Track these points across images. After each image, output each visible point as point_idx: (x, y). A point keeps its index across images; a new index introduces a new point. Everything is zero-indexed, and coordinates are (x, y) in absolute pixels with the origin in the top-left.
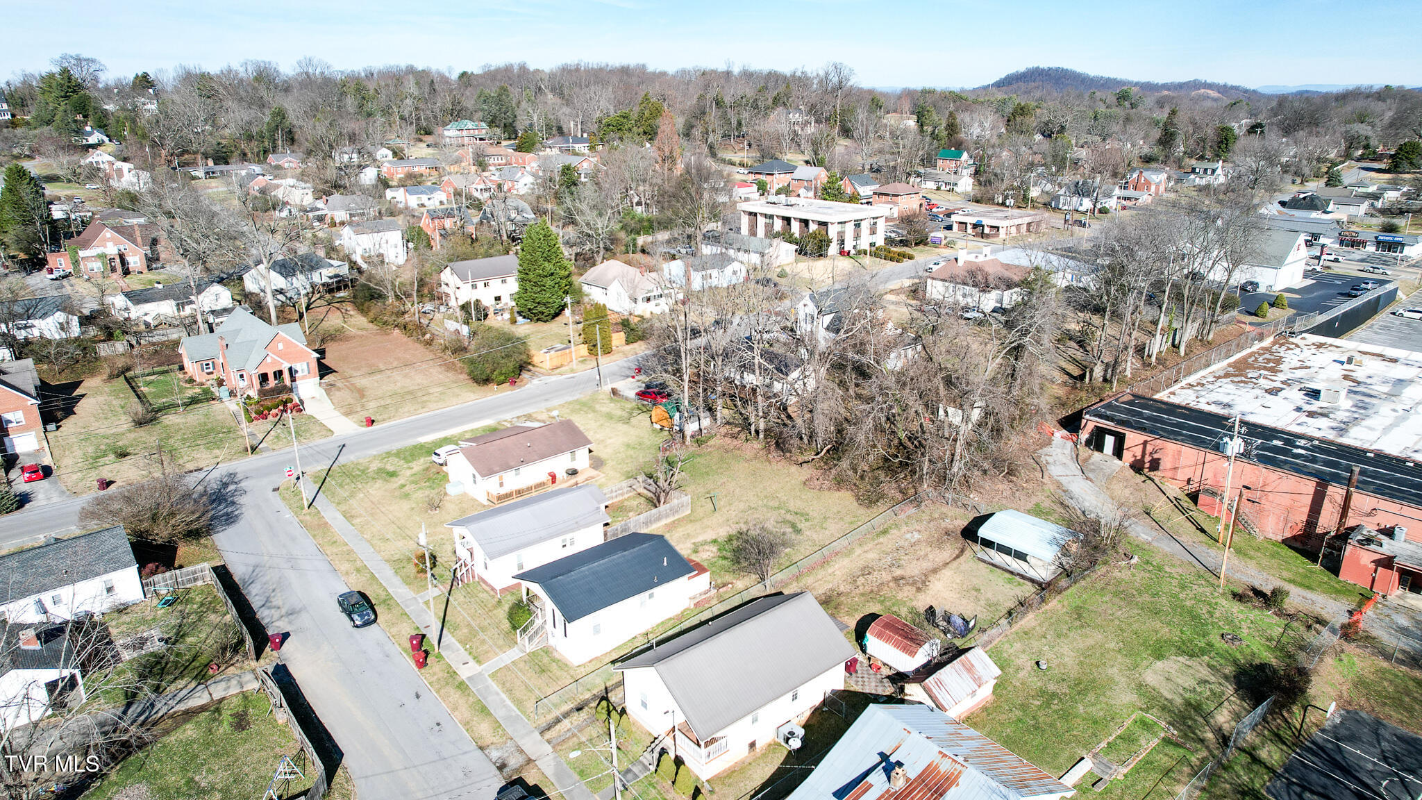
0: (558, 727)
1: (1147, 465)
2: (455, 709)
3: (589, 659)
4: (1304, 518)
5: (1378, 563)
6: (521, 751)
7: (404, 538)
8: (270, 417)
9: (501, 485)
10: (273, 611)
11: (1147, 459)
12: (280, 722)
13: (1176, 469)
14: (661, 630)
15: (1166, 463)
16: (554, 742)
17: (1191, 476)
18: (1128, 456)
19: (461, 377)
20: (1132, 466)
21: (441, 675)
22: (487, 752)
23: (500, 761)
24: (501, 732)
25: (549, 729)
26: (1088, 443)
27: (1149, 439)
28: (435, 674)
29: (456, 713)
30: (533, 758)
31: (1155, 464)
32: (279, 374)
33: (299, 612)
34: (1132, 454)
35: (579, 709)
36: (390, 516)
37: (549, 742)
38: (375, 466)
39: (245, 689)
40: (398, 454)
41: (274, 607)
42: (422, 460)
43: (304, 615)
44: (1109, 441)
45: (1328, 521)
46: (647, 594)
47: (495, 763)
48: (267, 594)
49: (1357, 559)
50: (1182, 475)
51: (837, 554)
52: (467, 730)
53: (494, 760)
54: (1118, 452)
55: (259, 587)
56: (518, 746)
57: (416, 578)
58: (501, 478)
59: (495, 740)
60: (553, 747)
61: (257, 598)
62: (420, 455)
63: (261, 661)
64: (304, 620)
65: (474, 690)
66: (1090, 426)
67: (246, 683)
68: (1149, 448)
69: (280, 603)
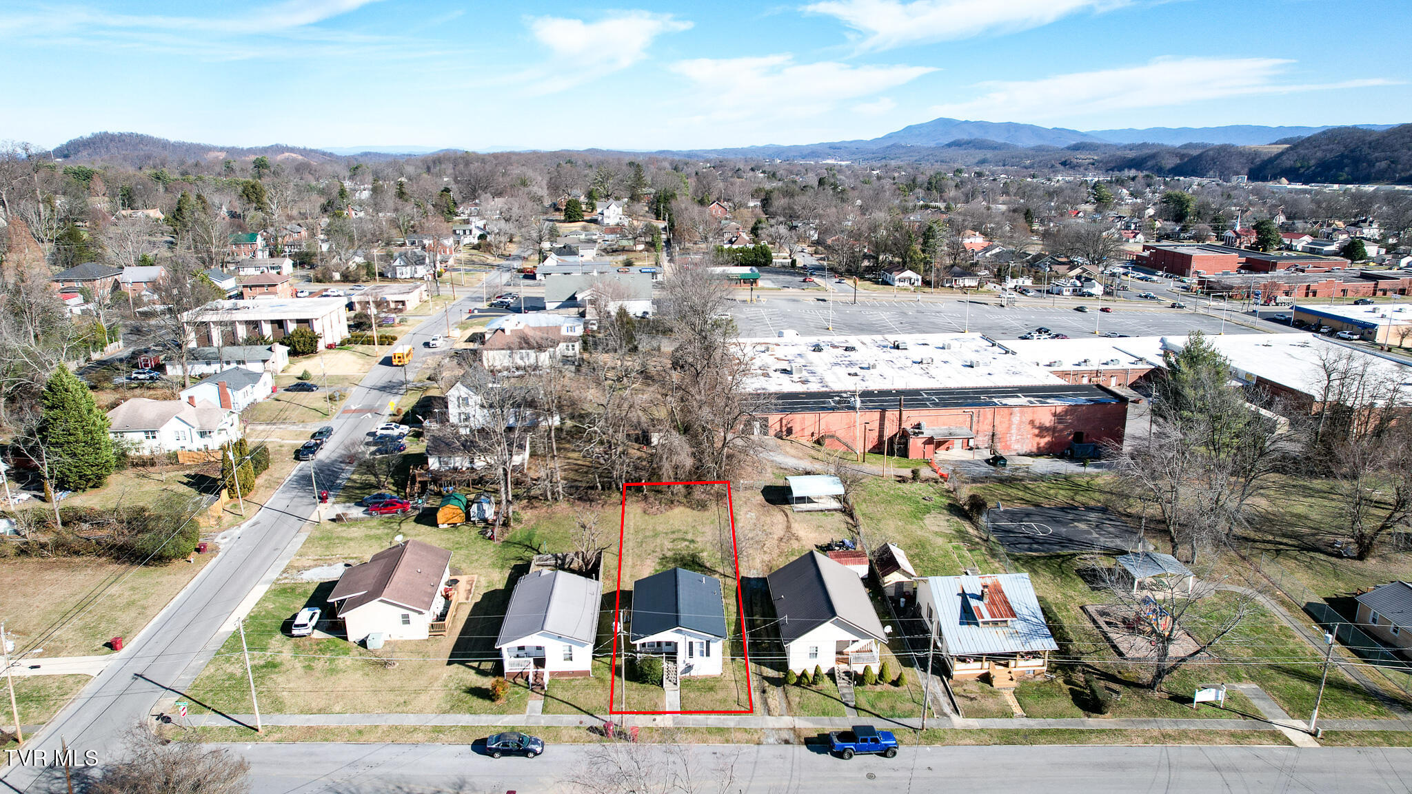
1: (785, 433)
2: (704, 741)
5: (925, 443)
6: (780, 729)
11: (784, 429)
13: (803, 429)
15: (796, 428)
16: (783, 713)
17: (814, 430)
18: (772, 432)
20: (775, 437)
21: (656, 734)
23: (780, 741)
24: (752, 731)
25: (769, 710)
27: (783, 416)
30: (791, 727)
31: (789, 431)
34: (774, 429)
35: (764, 691)
37: (781, 715)
45: (890, 430)
47: (779, 744)
49: (915, 444)
50: (808, 432)
53: (776, 743)
54: (765, 430)
56: (773, 729)
57: (499, 706)
59: (756, 736)
60: (789, 715)
65: (691, 726)
68: (784, 422)
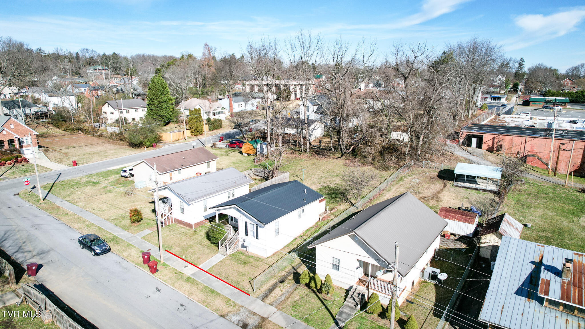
0: (273, 294)
1: (495, 149)
2: (191, 294)
3: (273, 253)
4: (580, 160)
6: (254, 314)
7: (115, 209)
8: (6, 165)
9: (171, 179)
10: (26, 254)
11: (495, 146)
12: (46, 322)
13: (511, 148)
14: (309, 233)
15: (505, 145)
16: (275, 304)
17: (518, 150)
18: (485, 146)
19: (124, 146)
20: (488, 150)
21: (171, 275)
22: (228, 318)
23: (241, 322)
24: (232, 304)
25: (267, 296)
26: (463, 143)
27: (495, 136)
28: (166, 275)
29: (193, 297)
30: (266, 316)
31: (500, 148)
32: (11, 141)
33: (48, 251)
34: (487, 145)
35: (282, 282)
36: (102, 200)
37: (271, 304)
38: (84, 180)
39: (7, 304)
40: (98, 175)
41: (26, 252)
42: (114, 176)
43: (52, 253)
44: (474, 141)
46: (300, 209)
47: (238, 324)
48: (19, 245)
50: (514, 150)
51: (383, 190)
52: (206, 306)
53: (236, 322)
54: (479, 145)
55: (11, 242)
56: (250, 311)
57: (131, 226)
58: (171, 175)
59: (230, 309)
60: (276, 307)
61: (10, 248)
62: (112, 175)
63: (21, 284)
64: (53, 256)
65: (199, 281)
66: (465, 135)
67: (8, 300)
68: (496, 140)
69: (31, 249)
